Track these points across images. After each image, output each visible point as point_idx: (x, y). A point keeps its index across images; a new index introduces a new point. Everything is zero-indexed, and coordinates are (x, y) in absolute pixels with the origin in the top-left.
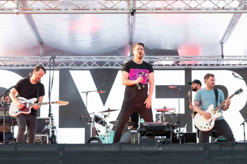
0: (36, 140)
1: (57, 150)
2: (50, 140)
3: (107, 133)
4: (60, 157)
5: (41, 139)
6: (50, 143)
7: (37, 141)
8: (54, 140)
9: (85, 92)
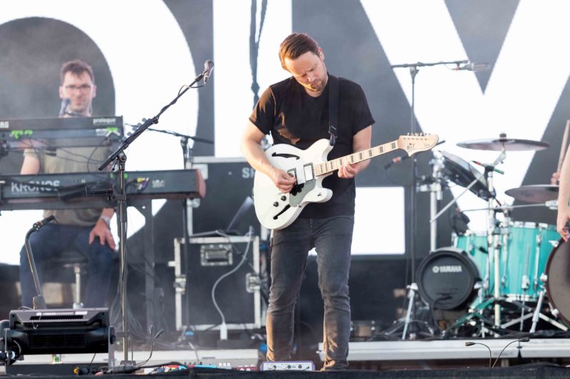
0: (209, 261)
3: (496, 236)
5: (231, 255)
7: (212, 264)
9: (406, 66)
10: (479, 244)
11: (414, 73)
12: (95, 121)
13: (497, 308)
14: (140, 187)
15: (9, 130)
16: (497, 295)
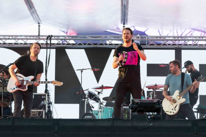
1: (52, 124)
2: (46, 115)
4: (56, 131)
5: (38, 114)
6: (46, 118)
8: (50, 115)
10: (96, 113)
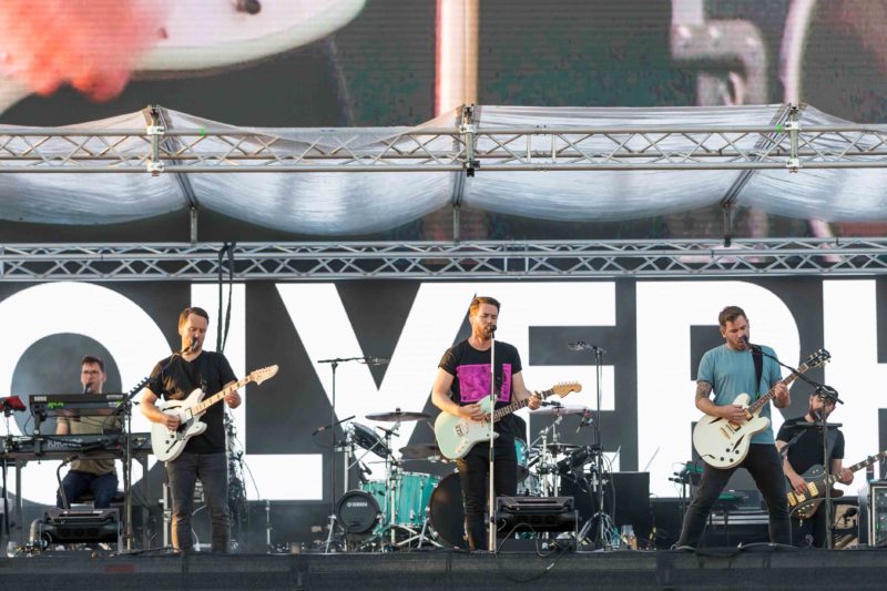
3: (393, 482)
9: (328, 361)
10: (378, 489)
11: (334, 366)
12: (108, 397)
13: (393, 531)
14: (140, 444)
15: (46, 403)
16: (393, 522)
